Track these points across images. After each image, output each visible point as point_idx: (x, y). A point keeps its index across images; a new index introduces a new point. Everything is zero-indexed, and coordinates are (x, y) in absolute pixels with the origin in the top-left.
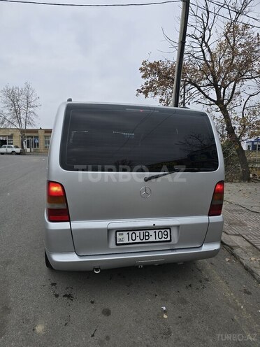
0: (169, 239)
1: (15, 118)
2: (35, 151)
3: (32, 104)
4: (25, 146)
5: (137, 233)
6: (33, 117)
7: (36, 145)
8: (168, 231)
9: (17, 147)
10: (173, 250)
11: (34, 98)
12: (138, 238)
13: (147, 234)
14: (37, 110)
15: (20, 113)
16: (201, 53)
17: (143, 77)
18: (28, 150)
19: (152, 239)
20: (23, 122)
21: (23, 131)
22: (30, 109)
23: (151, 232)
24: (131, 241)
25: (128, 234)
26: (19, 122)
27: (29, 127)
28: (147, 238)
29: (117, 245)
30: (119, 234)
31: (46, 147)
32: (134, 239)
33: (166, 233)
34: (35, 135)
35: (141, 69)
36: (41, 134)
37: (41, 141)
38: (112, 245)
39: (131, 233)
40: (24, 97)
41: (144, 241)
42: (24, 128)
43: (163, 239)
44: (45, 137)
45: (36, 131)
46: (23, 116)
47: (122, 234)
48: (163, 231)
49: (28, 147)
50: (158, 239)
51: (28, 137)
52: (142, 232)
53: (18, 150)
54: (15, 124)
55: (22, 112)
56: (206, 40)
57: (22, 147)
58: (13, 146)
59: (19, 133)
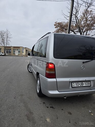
0: (90, 85)
1: (2, 42)
2: (9, 54)
3: (9, 37)
4: (6, 53)
5: (79, 83)
6: (9, 42)
7: (10, 52)
8: (90, 82)
9: (3, 53)
10: (91, 89)
11: (10, 35)
12: (79, 85)
13: (82, 83)
14: (10, 39)
15: (4, 40)
16: (75, 20)
17: (55, 28)
18: (7, 54)
19: (84, 85)
20: (5, 44)
21: (5, 47)
22: (8, 39)
23: (84, 83)
24: (77, 86)
25: (76, 83)
26: (4, 44)
27: (7, 46)
28: (83, 85)
29: (72, 87)
30: (73, 83)
31: (14, 53)
32: (78, 85)
33: (89, 83)
34: (10, 48)
35: (54, 25)
36: (12, 48)
37: (12, 51)
38: (71, 87)
39: (77, 83)
40: (6, 34)
41: (82, 86)
42: (5, 46)
43: (88, 85)
44: (13, 49)
45: (10, 47)
46: (5, 41)
47: (74, 83)
48: (88, 82)
49: (7, 53)
50: (86, 86)
51: (7, 49)
52: (81, 83)
53: (3, 54)
54: (2, 44)
55: (5, 40)
56: (77, 15)
57: (5, 53)
58: (1, 52)
59: (3, 48)
